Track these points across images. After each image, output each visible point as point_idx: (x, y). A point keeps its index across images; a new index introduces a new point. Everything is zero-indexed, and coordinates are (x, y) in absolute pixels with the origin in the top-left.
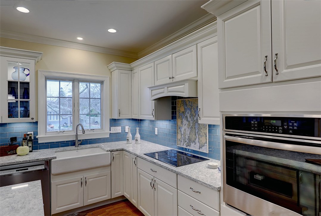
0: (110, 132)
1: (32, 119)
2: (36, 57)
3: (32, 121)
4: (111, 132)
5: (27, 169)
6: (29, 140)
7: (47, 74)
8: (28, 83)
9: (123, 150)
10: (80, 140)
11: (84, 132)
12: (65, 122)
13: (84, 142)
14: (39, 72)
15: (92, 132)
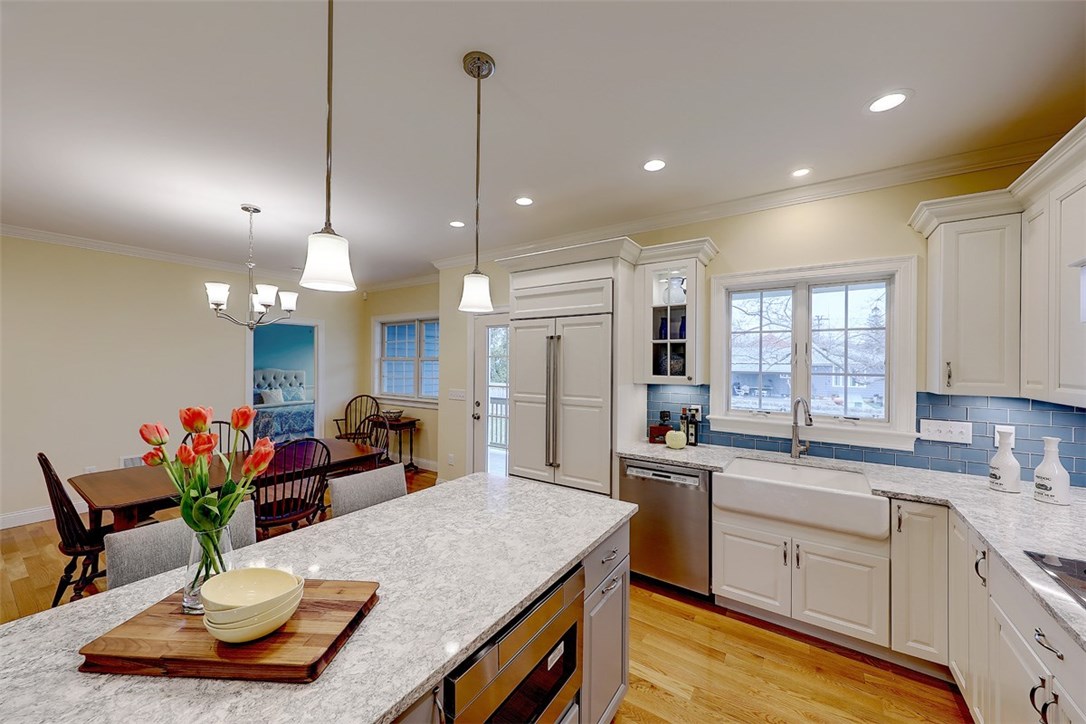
0: (918, 435)
1: (690, 379)
2: (698, 251)
3: (689, 383)
4: (923, 435)
5: (669, 477)
6: (691, 422)
7: (733, 282)
8: (683, 308)
9: (946, 505)
10: (804, 442)
11: (810, 421)
12: (876, 393)
13: (815, 449)
14: (712, 280)
15: (849, 427)
